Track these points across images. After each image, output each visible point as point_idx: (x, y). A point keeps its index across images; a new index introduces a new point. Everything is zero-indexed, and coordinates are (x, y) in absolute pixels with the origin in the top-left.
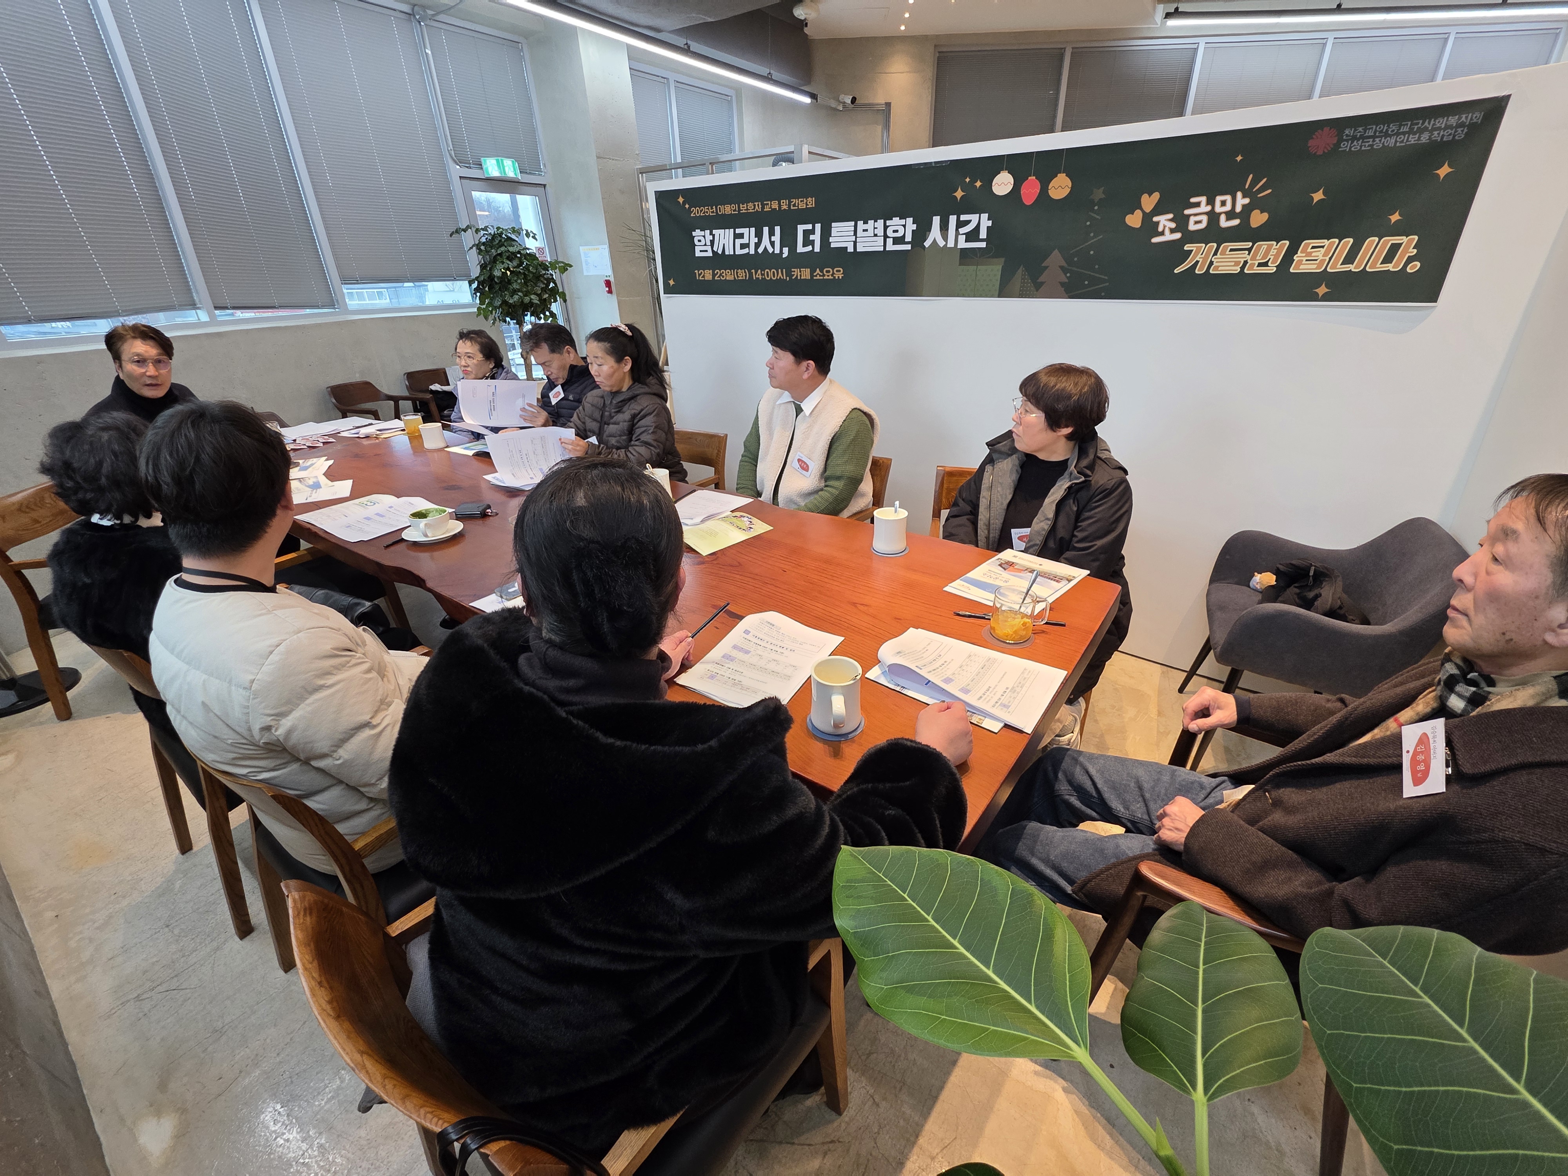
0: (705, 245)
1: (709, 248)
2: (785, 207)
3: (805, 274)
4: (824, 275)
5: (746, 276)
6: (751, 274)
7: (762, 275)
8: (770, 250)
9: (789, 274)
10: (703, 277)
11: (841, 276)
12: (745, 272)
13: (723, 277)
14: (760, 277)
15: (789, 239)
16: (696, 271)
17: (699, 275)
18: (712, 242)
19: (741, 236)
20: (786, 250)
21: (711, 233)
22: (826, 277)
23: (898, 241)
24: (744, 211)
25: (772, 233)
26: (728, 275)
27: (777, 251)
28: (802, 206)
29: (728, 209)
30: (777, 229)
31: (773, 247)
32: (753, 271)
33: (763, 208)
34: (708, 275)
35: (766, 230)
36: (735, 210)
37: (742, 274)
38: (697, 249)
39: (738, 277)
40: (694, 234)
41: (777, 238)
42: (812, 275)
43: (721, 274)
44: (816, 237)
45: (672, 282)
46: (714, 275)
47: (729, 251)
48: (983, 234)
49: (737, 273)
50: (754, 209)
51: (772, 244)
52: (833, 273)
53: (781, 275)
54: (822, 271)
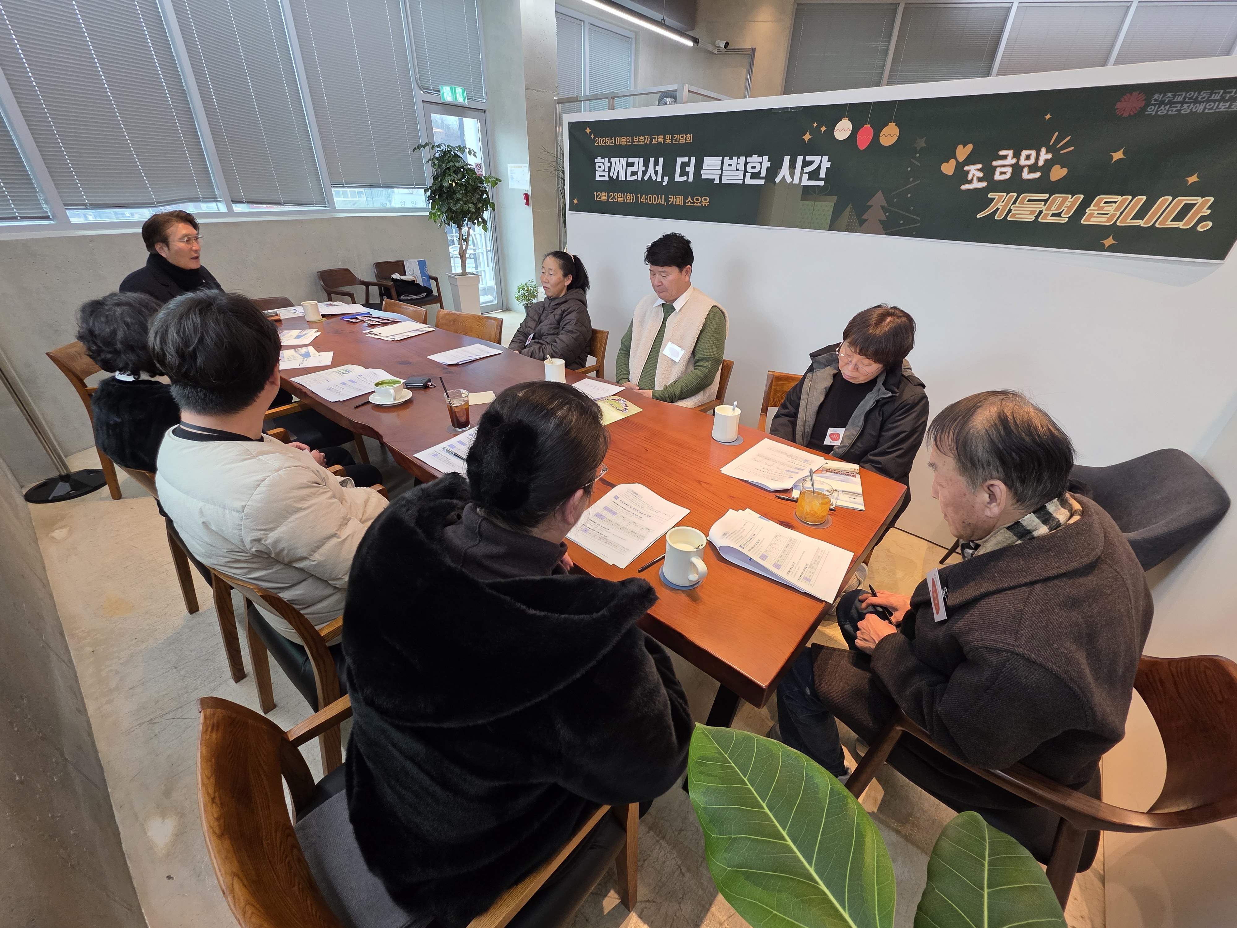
0: (604, 171)
1: (606, 174)
2: (668, 141)
3: (679, 200)
4: (694, 202)
5: (633, 199)
6: (637, 198)
7: (646, 199)
8: (654, 178)
9: (667, 200)
10: (600, 198)
11: (706, 203)
12: (633, 196)
13: (616, 199)
14: (644, 201)
15: (669, 170)
16: (595, 193)
17: (597, 196)
18: (609, 168)
19: (632, 165)
20: (666, 179)
21: (609, 161)
22: (695, 204)
23: (755, 176)
24: (636, 143)
25: (656, 164)
26: (620, 198)
27: (659, 179)
28: (682, 141)
29: (623, 141)
30: (661, 160)
31: (656, 176)
32: (639, 195)
33: (651, 141)
34: (604, 197)
35: (652, 160)
36: (629, 142)
37: (630, 198)
38: (598, 174)
39: (627, 200)
40: (596, 160)
41: (660, 168)
42: (685, 202)
43: (614, 197)
44: (691, 169)
45: (575, 201)
46: (608, 197)
47: (622, 177)
48: (823, 174)
49: (626, 196)
50: (644, 142)
51: (656, 173)
52: (701, 201)
53: (661, 200)
54: (692, 199)
